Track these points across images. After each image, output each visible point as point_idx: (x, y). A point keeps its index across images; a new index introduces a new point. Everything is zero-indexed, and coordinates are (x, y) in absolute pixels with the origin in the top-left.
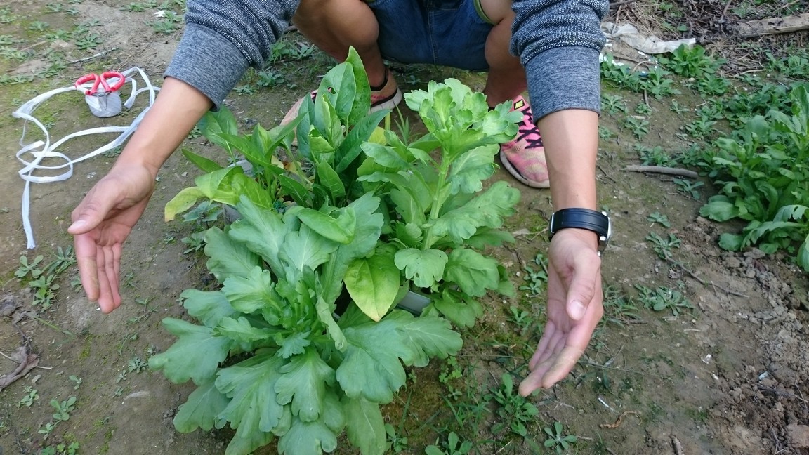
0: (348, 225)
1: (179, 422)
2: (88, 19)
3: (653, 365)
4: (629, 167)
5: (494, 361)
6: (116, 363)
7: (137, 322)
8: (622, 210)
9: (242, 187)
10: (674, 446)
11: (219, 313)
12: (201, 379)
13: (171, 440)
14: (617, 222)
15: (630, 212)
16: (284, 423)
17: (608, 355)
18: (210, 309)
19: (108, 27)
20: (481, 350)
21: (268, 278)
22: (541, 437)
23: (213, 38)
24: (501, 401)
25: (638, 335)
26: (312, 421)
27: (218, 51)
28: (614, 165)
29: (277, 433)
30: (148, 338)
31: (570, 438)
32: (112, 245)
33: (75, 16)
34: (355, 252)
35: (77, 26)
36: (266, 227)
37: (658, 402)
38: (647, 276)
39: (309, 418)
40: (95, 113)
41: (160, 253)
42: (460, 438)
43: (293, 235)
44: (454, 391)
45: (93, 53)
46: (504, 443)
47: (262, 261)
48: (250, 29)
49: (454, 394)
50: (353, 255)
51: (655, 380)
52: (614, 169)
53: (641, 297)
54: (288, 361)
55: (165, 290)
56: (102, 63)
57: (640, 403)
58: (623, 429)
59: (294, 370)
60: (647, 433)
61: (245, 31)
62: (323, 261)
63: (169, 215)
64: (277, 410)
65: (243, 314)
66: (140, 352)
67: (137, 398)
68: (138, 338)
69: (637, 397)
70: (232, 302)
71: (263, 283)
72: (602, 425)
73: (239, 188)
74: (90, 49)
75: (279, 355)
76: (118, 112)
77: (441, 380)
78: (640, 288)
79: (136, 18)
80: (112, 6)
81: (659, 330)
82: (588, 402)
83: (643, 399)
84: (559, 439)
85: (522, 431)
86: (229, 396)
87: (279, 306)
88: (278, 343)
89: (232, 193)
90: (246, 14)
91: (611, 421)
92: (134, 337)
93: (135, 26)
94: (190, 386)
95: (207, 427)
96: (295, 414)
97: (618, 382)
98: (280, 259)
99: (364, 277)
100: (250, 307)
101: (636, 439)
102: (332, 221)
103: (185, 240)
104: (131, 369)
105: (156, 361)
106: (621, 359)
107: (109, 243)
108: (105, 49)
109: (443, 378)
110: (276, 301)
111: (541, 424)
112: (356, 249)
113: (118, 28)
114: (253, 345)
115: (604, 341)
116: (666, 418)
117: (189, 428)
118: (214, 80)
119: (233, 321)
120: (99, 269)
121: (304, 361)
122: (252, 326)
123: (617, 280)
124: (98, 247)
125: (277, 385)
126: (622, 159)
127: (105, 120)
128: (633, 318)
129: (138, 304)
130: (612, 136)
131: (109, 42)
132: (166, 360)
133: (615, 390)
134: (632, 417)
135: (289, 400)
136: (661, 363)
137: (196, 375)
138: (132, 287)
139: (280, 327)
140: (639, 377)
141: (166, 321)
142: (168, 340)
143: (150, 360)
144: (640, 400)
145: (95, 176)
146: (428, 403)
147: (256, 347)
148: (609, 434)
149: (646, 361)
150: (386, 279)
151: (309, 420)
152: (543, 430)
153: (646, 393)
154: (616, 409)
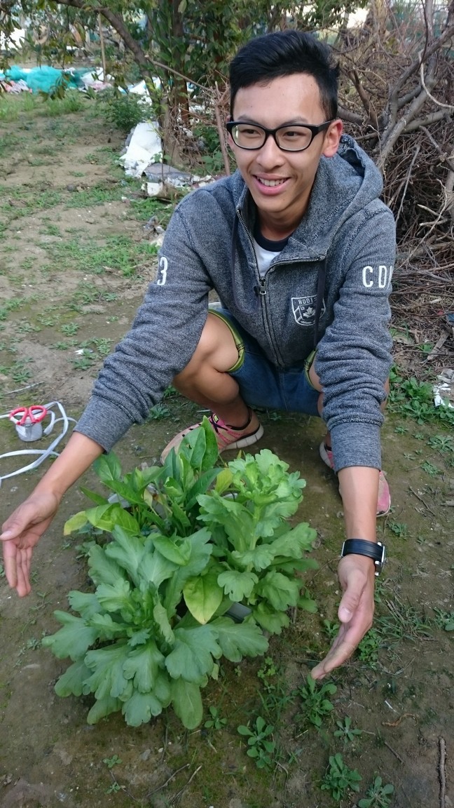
0: (186, 552)
1: (58, 688)
2: (24, 356)
3: (436, 677)
4: (448, 503)
5: (305, 664)
6: (18, 641)
7: (37, 610)
8: (436, 541)
9: (118, 517)
10: (439, 745)
11: (93, 610)
12: (76, 657)
13: (52, 703)
14: (429, 551)
15: (442, 543)
16: (127, 692)
17: (400, 665)
18: (87, 607)
19: (39, 363)
20: (297, 654)
21: (128, 587)
22: (334, 728)
23: (109, 406)
24: (305, 697)
25: (428, 650)
26: (146, 693)
27: (111, 414)
28: (436, 499)
29: (122, 699)
30: (43, 624)
31: (357, 731)
32: (26, 549)
33: (14, 354)
34: (190, 572)
35: (15, 362)
36: (130, 549)
37: (434, 708)
38: (446, 601)
39: (144, 690)
40: (22, 438)
41: (58, 557)
42: (267, 722)
43: (148, 556)
44: (269, 686)
45: (25, 386)
46: (303, 730)
47: (126, 574)
48: (135, 400)
49: (269, 688)
50: (189, 574)
51: (435, 690)
52: (435, 503)
53: (437, 618)
54: (134, 648)
55: (59, 587)
56: (31, 394)
57: (419, 708)
58: (401, 728)
59: (137, 655)
60: (421, 732)
61: (132, 402)
62: (167, 577)
63: (67, 530)
64: (124, 683)
65: (108, 612)
66: (36, 634)
67: (31, 669)
68: (36, 623)
69: (418, 702)
70: (101, 603)
71: (124, 590)
72: (383, 723)
73: (116, 519)
74: (23, 383)
75: (128, 644)
76: (38, 437)
77: (259, 676)
78: (438, 611)
79: (61, 355)
80: (43, 344)
81: (447, 647)
82: (376, 704)
83: (422, 705)
84: (347, 731)
85: (318, 722)
86: (93, 670)
87: (134, 607)
88: (129, 635)
89: (110, 522)
90: (133, 390)
91: (393, 721)
92: (33, 622)
93: (59, 362)
94: (68, 661)
95: (77, 694)
96: (136, 687)
97: (404, 689)
98: (138, 574)
99: (198, 590)
100: (113, 607)
101: (410, 737)
102: (175, 548)
103: (78, 548)
104: (29, 646)
105: (47, 641)
106: (410, 670)
107: (25, 547)
108: (34, 383)
109: (261, 674)
110: (132, 604)
111: (334, 718)
112: (191, 570)
113: (46, 364)
114: (114, 635)
115: (399, 654)
116: (439, 722)
117: (65, 693)
118: (107, 434)
119: (100, 616)
120: (18, 565)
121: (145, 650)
122: (114, 621)
123: (419, 603)
124: (18, 550)
125: (124, 664)
126: (444, 494)
127: (29, 444)
128: (427, 636)
129: (38, 596)
130: (439, 473)
131: (38, 376)
132: (54, 641)
133: (400, 696)
134: (410, 719)
135: (132, 677)
136: (443, 676)
137: (73, 653)
138: (35, 583)
139: (132, 624)
140: (422, 686)
141: (57, 612)
142: (57, 626)
143: (43, 639)
144: (420, 706)
145: (17, 490)
146: (247, 693)
147: (116, 637)
148: (388, 731)
149: (431, 673)
150: (213, 593)
151: (144, 692)
152: (336, 723)
153: (425, 700)
154: (398, 711)
